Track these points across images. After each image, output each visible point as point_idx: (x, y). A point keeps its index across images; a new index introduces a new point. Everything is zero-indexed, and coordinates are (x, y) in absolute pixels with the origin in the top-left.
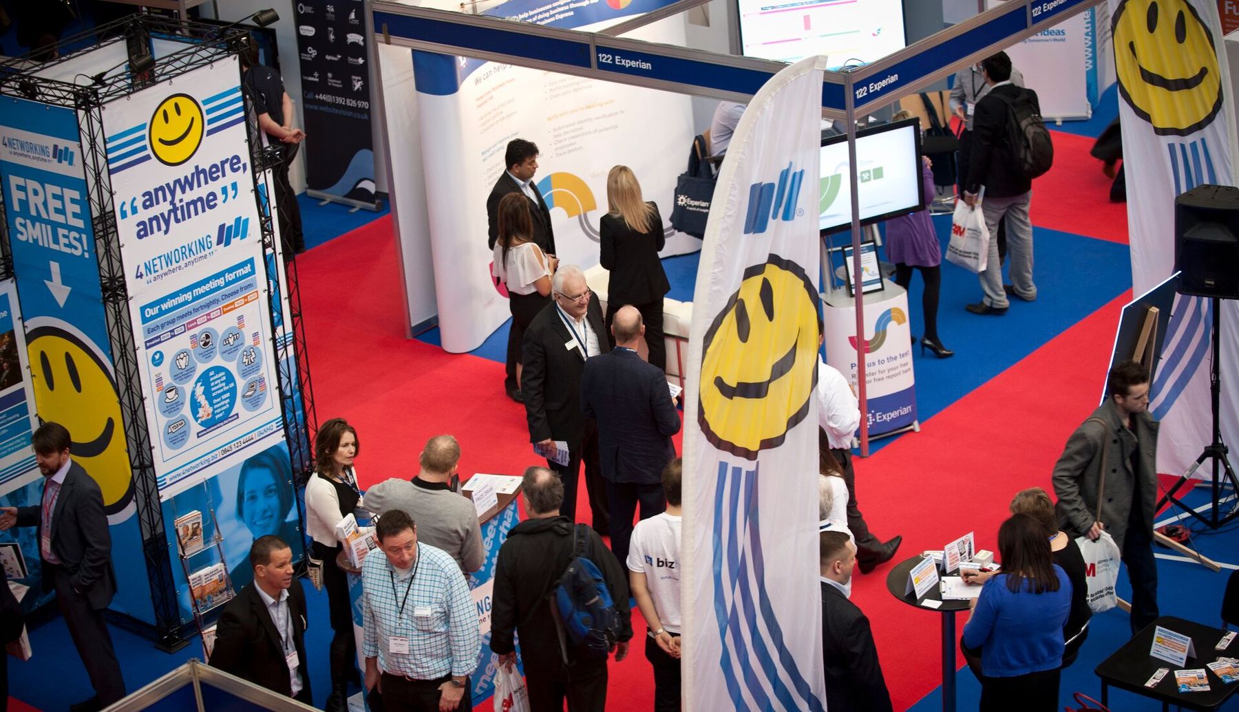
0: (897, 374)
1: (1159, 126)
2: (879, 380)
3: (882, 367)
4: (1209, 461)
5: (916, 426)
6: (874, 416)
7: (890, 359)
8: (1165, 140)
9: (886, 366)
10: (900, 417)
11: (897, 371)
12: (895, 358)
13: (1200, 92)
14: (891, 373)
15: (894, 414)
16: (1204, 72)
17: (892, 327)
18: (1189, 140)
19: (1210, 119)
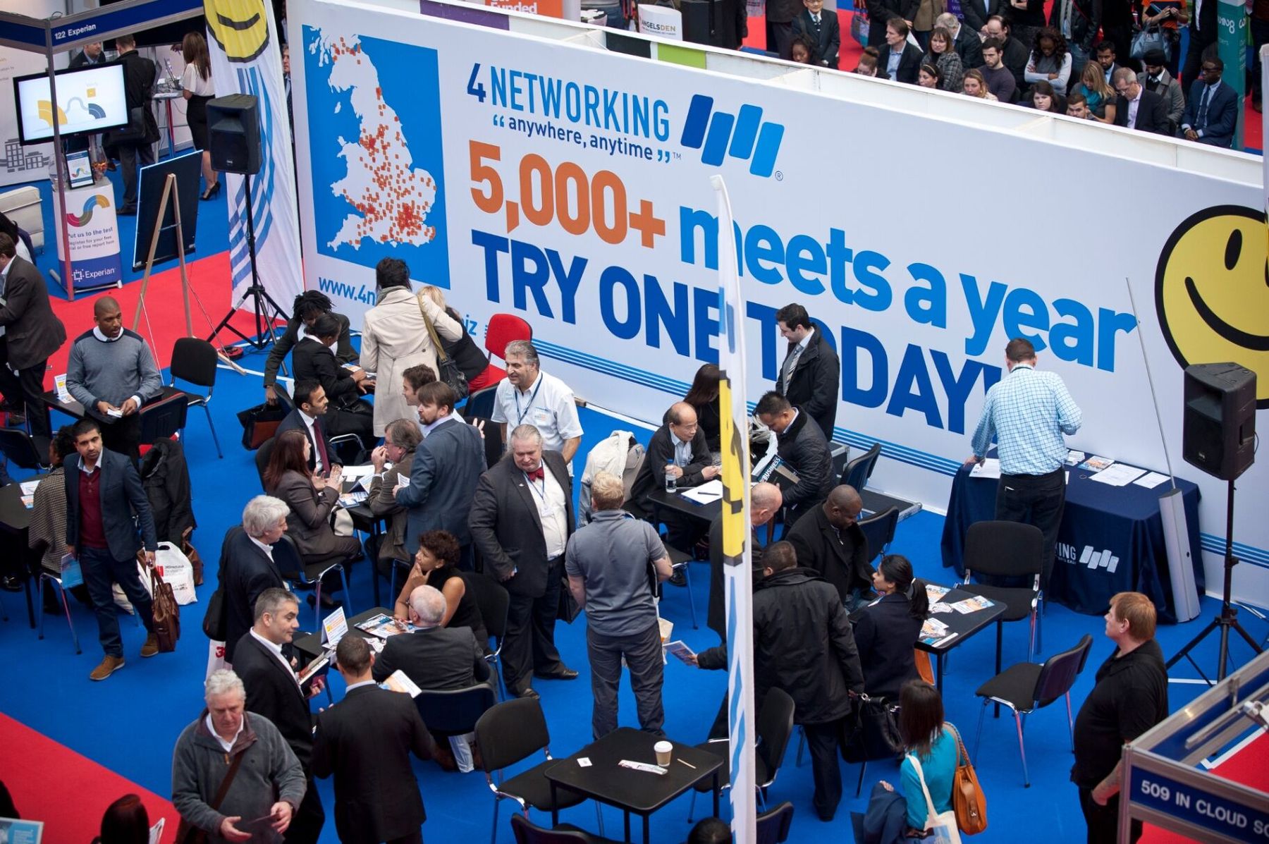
0: (101, 245)
1: (231, 55)
2: (87, 247)
3: (89, 238)
4: (251, 297)
5: (120, 284)
6: (84, 273)
7: (95, 232)
8: (235, 66)
9: (93, 237)
10: (104, 276)
11: (102, 242)
12: (100, 232)
13: (254, 30)
14: (96, 243)
15: (100, 273)
16: (256, 18)
17: (97, 209)
18: (249, 65)
19: (261, 50)
